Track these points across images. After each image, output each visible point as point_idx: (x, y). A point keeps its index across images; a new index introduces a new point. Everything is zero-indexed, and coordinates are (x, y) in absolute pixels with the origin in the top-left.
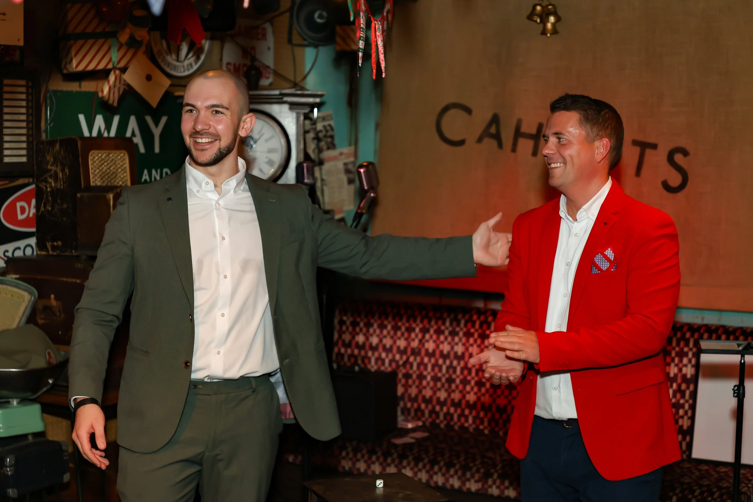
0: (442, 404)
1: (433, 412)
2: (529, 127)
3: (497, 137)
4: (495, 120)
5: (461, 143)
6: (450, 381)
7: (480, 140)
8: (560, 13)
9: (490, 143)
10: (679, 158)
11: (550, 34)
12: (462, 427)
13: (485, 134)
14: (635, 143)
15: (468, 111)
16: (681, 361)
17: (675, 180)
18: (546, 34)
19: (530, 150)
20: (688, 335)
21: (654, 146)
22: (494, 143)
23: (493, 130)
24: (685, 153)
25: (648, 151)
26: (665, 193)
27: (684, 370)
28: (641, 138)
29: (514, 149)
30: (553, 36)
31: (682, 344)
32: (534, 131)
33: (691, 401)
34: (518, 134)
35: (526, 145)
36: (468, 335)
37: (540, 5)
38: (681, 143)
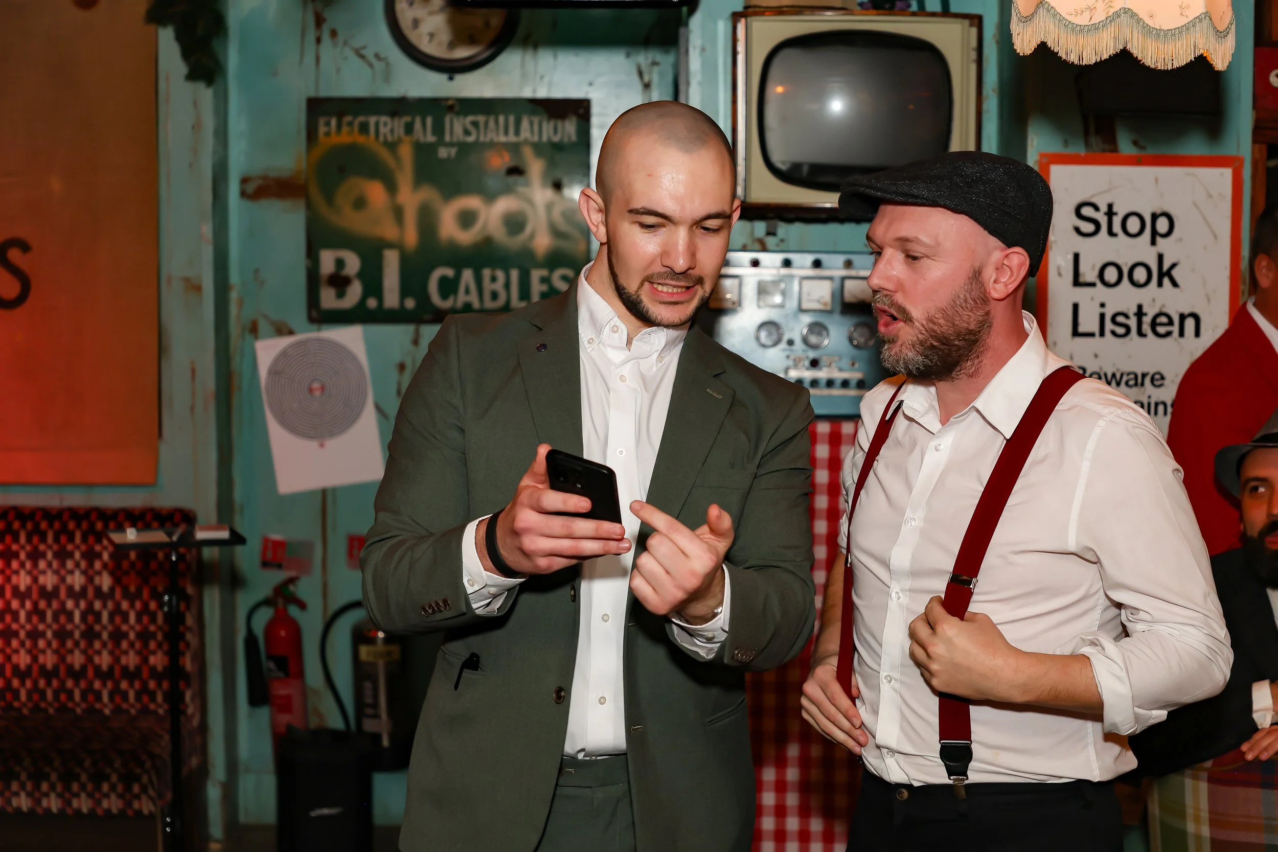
10: (15, 255)
16: (35, 565)
17: (11, 289)
20: (43, 525)
24: (25, 247)
27: (42, 579)
31: (35, 539)
38: (19, 232)
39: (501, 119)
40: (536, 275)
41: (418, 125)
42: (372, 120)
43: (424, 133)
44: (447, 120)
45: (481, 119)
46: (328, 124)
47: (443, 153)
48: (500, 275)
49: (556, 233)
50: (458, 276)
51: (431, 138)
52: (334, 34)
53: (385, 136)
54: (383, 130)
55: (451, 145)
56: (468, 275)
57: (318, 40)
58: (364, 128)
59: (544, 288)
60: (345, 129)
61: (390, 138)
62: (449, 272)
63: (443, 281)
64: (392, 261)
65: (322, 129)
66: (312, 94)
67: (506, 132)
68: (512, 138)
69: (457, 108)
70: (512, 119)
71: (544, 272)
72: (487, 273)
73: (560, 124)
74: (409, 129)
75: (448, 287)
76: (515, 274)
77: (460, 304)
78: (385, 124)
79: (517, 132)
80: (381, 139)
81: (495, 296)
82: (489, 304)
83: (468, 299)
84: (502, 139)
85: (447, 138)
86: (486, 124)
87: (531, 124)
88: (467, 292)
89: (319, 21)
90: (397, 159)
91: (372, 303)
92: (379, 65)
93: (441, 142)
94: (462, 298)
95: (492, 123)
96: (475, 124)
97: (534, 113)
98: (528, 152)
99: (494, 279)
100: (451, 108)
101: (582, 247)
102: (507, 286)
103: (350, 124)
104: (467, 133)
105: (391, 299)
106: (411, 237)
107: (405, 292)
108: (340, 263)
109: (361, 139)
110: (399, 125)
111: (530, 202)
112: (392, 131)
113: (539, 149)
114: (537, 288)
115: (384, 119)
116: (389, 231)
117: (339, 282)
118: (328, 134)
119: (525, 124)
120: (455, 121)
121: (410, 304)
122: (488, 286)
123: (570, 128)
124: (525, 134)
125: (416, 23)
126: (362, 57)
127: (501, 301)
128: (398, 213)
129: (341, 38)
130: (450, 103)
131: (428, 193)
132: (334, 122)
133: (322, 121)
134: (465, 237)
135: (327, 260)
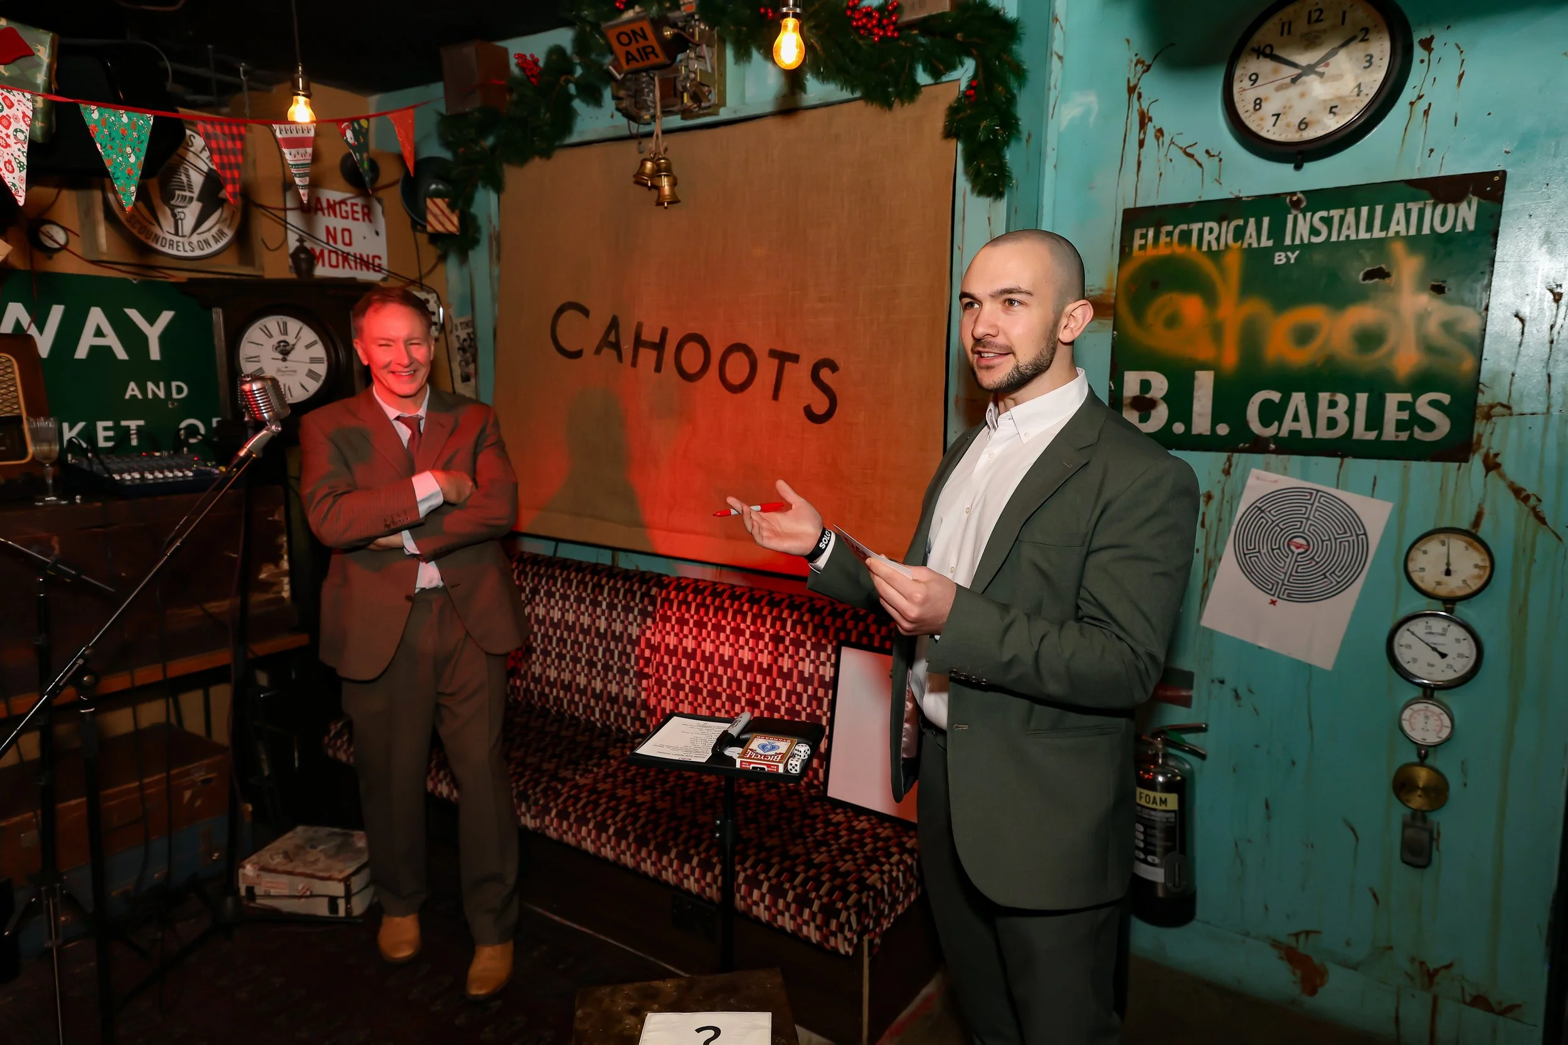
0: (552, 685)
1: (542, 694)
2: (651, 334)
3: (616, 346)
4: (614, 324)
5: (577, 354)
6: (560, 657)
7: (598, 351)
8: (675, 171)
9: (609, 354)
10: (825, 374)
11: (668, 203)
12: (572, 716)
13: (605, 343)
14: (773, 353)
15: (585, 312)
16: (818, 656)
17: (821, 405)
18: (663, 204)
19: (653, 366)
21: (795, 358)
22: (614, 353)
23: (612, 338)
24: (833, 367)
25: (788, 365)
26: (808, 422)
27: (822, 669)
28: (779, 347)
29: (634, 364)
30: (670, 206)
32: (656, 339)
33: (829, 714)
34: (639, 343)
35: (647, 357)
36: (580, 600)
37: (651, 160)
38: (828, 353)
39: (1365, 210)
40: (1392, 400)
41: (1251, 228)
42: (1196, 227)
43: (1257, 236)
44: (1290, 218)
45: (1336, 213)
46: (1144, 236)
47: (1280, 258)
48: (1342, 399)
49: (1428, 347)
50: (1286, 400)
51: (1266, 243)
52: (1160, 132)
53: (1209, 243)
54: (1206, 237)
55: (1292, 248)
56: (1298, 399)
57: (1141, 144)
58: (1185, 237)
59: (1405, 415)
60: (1163, 239)
61: (1214, 247)
62: (1276, 396)
63: (1266, 404)
64: (1204, 382)
65: (1137, 242)
66: (1130, 205)
67: (1370, 228)
68: (1377, 233)
69: (1304, 205)
70: (1379, 209)
71: (1407, 397)
72: (1324, 397)
73: (1451, 208)
74: (1239, 234)
75: (1271, 413)
76: (1362, 398)
77: (1284, 433)
78: (1211, 231)
79: (1385, 226)
80: (1205, 248)
81: (1332, 423)
82: (1323, 433)
83: (1296, 426)
84: (1364, 235)
85: (1288, 241)
86: (1342, 219)
87: (1408, 213)
88: (1296, 418)
89: (1144, 120)
90: (1222, 270)
91: (1179, 428)
92: (1209, 164)
93: (1279, 246)
94: (1288, 424)
95: (1350, 217)
96: (1327, 221)
97: (1414, 199)
98: (1398, 248)
99: (1333, 404)
100: (1296, 204)
101: (1468, 365)
102: (1351, 412)
103: (1169, 234)
104: (1314, 232)
105: (1201, 423)
106: (1230, 358)
107: (1217, 417)
108: (1146, 385)
109: (1180, 250)
110: (1227, 231)
111: (1395, 312)
112: (1218, 239)
113: (1414, 243)
114: (1392, 413)
115: (1208, 225)
116: (1204, 351)
117: (1144, 405)
118: (1143, 247)
119: (1399, 211)
120: (1300, 216)
121: (1223, 430)
122: (1323, 411)
123: (1467, 213)
124: (1398, 225)
125: (1258, 103)
126: (1191, 156)
127: (1341, 430)
128: (1216, 331)
129: (1167, 139)
130: (1295, 198)
131: (1256, 306)
132: (1151, 233)
133: (1138, 232)
134: (1301, 357)
135: (1132, 382)
